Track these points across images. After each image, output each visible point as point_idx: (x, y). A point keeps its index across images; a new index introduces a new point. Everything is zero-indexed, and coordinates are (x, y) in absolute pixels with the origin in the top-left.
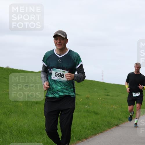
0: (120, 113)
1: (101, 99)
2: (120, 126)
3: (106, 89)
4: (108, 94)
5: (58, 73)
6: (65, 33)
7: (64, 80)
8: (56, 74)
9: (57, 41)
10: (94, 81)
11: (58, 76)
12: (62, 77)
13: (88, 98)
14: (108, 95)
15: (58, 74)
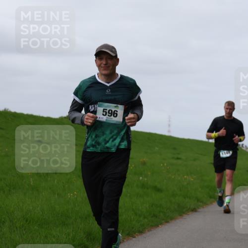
0: (200, 189)
1: (165, 164)
2: (199, 212)
3: (175, 149)
4: (179, 156)
5: (108, 109)
6: (115, 49)
7: (117, 121)
8: (103, 112)
9: (102, 62)
10: (155, 134)
11: (108, 114)
12: (114, 116)
13: (144, 163)
14: (178, 158)
15: (107, 111)
